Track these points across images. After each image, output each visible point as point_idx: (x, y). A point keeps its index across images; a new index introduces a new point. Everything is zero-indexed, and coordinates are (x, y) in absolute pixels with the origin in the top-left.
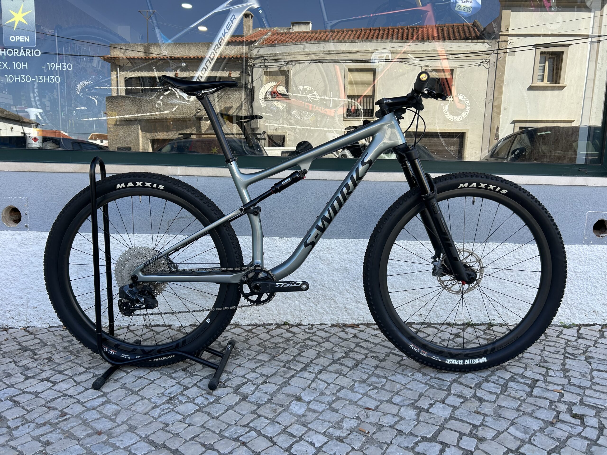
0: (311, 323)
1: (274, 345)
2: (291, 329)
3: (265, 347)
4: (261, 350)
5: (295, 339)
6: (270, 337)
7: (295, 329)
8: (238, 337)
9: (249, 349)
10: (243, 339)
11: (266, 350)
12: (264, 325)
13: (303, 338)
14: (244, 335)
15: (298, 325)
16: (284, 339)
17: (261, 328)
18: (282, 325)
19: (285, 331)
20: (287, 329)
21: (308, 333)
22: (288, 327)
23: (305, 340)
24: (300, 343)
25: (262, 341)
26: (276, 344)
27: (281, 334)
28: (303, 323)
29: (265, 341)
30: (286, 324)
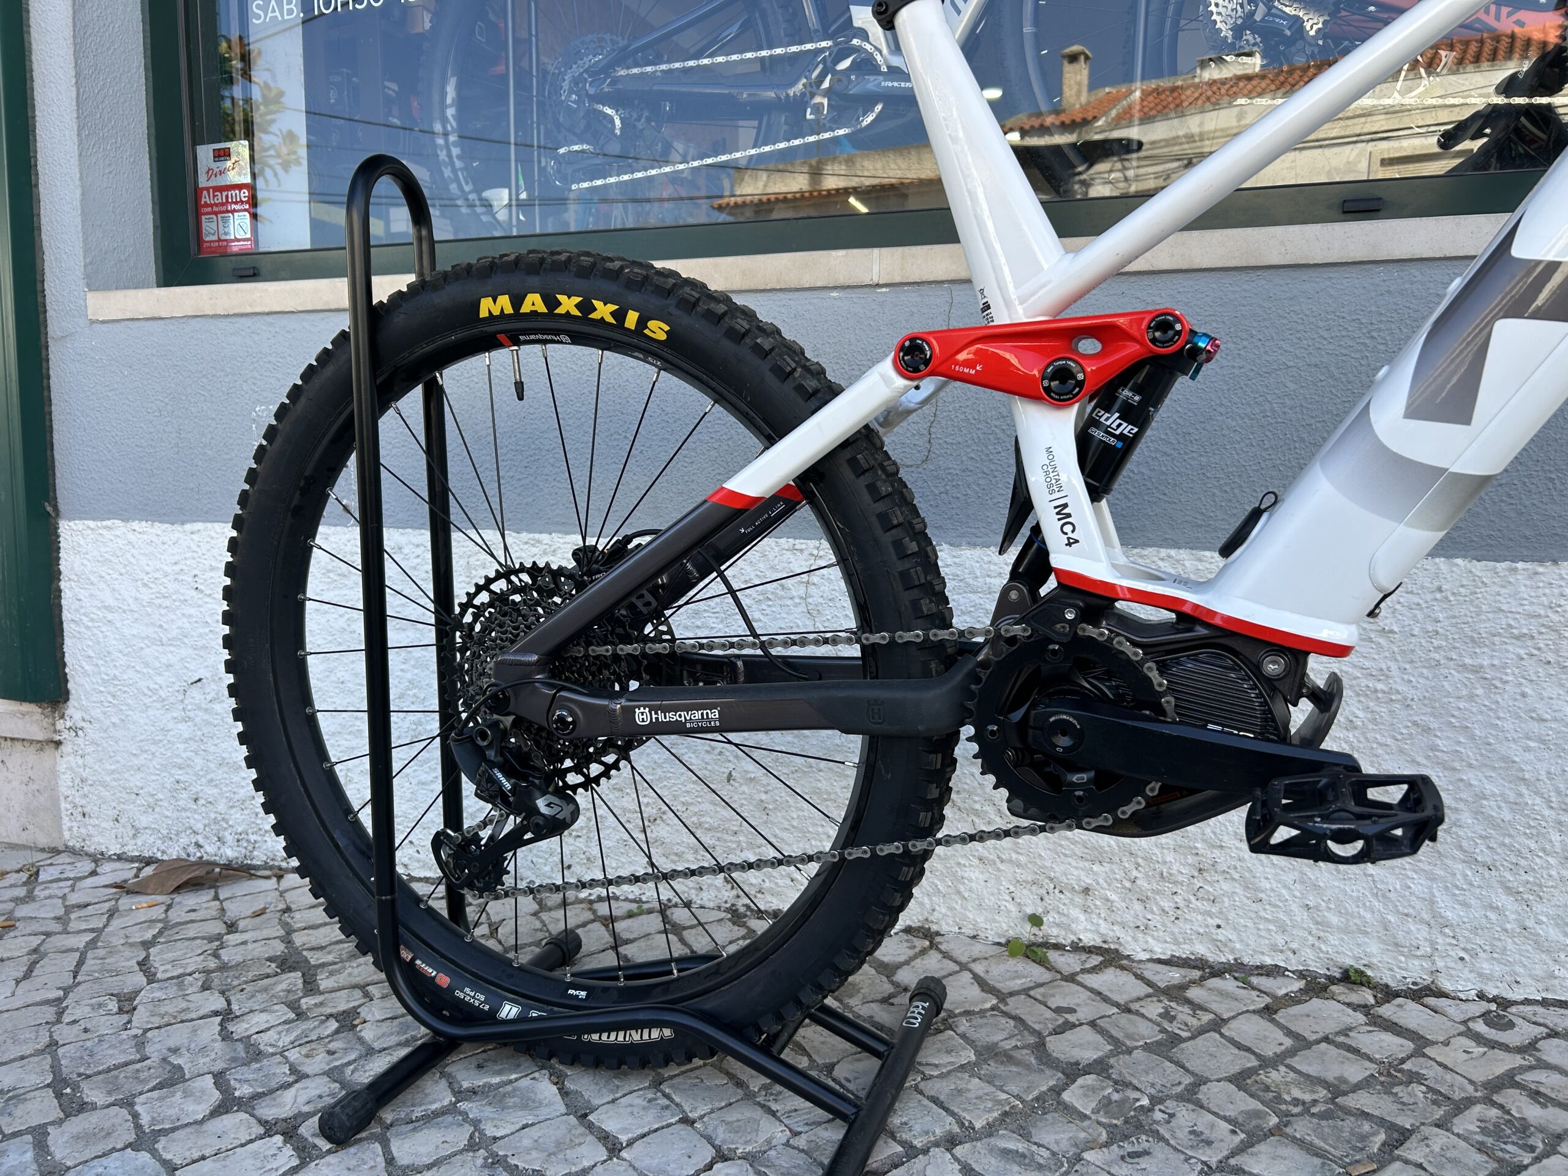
0: (1492, 992)
1: (1322, 1093)
2: (1387, 1011)
3: (1279, 1099)
4: (1257, 1114)
5: (1431, 1072)
6: (1288, 1042)
7: (1410, 1014)
8: (1124, 1019)
9: (1190, 1096)
10: (1148, 1033)
11: (1286, 1118)
12: (1239, 970)
13: (1480, 1076)
14: (1154, 1009)
15: (1421, 993)
16: (1372, 1068)
17: (1228, 984)
18: (1332, 980)
19: (1361, 1018)
20: (1365, 1009)
21: (1493, 1045)
22: (1367, 996)
23: (1496, 1085)
24: (1469, 1102)
25: (1253, 1062)
26: (1337, 1089)
27: (1345, 1032)
28: (1447, 985)
29: (1267, 1063)
30: (1351, 978)
